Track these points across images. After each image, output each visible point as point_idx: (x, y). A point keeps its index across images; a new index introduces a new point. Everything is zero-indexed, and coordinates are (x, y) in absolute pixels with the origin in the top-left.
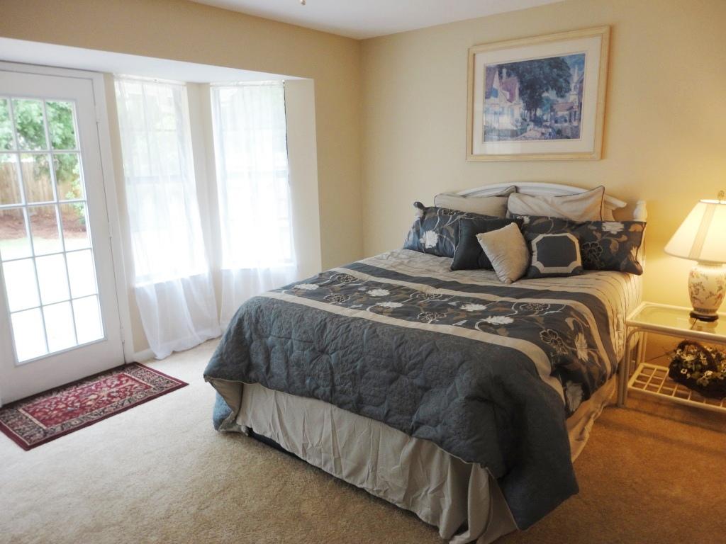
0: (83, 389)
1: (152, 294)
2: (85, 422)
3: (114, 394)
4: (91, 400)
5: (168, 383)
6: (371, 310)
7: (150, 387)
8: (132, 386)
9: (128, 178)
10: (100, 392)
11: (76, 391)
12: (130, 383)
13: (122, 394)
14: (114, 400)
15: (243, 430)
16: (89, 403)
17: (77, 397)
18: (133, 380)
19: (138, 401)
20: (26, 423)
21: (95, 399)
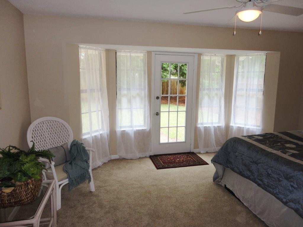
0: (176, 156)
1: (202, 130)
2: (174, 166)
3: (184, 161)
4: (177, 160)
5: (202, 162)
6: (281, 152)
7: (196, 161)
8: (190, 159)
9: (201, 89)
10: (180, 158)
11: (174, 156)
12: (190, 158)
13: (187, 161)
14: (184, 162)
15: (223, 185)
16: (176, 161)
17: (174, 158)
18: (191, 158)
19: (191, 165)
20: (159, 162)
21: (179, 160)
